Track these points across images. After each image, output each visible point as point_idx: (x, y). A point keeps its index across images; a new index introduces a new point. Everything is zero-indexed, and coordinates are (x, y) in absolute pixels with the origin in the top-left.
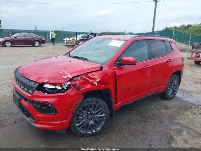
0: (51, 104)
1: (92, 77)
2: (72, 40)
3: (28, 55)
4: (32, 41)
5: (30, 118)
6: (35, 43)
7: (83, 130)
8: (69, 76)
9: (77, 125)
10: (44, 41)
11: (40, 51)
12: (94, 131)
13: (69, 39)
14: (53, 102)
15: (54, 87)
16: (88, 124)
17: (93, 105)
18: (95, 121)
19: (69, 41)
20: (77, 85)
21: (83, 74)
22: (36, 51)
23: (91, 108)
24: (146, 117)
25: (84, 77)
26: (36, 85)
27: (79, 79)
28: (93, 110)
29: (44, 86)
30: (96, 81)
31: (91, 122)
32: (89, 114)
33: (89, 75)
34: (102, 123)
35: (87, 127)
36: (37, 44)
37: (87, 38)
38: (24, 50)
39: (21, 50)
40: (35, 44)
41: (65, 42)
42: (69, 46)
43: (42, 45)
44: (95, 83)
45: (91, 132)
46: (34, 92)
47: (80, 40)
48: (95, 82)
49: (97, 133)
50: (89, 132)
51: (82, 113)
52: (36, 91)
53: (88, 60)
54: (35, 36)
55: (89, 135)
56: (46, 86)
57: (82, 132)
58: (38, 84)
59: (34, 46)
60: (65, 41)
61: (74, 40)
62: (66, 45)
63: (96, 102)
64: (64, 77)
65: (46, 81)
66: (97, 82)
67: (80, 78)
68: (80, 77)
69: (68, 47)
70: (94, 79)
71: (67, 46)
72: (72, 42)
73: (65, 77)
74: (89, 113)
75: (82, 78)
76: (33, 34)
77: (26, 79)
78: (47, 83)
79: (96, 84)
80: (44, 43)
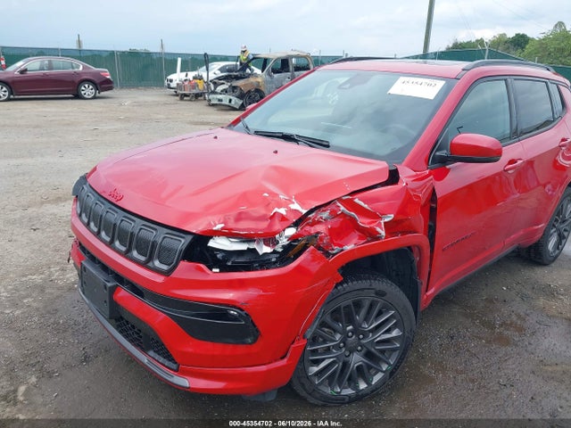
0: (242, 310)
1: (366, 206)
2: (194, 78)
3: (68, 124)
4: (73, 82)
5: (151, 353)
6: (83, 88)
7: (330, 385)
8: (295, 206)
9: (315, 369)
10: (108, 82)
11: (101, 112)
12: (363, 386)
13: (187, 75)
14: (246, 303)
15: (244, 247)
16: (346, 365)
17: (366, 304)
18: (369, 355)
19: (186, 83)
20: (321, 239)
21: (339, 199)
22: (90, 112)
23: (358, 313)
24: (501, 325)
25: (342, 208)
26: (183, 241)
27: (325, 215)
28: (366, 319)
29: (211, 244)
30: (382, 222)
31: (356, 359)
32: (350, 331)
33: (357, 201)
34: (388, 359)
35: (343, 374)
36: (87, 90)
37: (241, 73)
38: (53, 110)
39: (44, 109)
40: (83, 92)
41: (173, 85)
42: (185, 98)
43: (103, 94)
44: (378, 229)
45: (356, 388)
46: (175, 267)
47: (219, 78)
48: (379, 225)
49: (372, 392)
50: (349, 391)
51: (326, 330)
52: (184, 264)
53: (328, 146)
54: (80, 67)
55: (347, 399)
56: (219, 243)
57: (329, 391)
58: (189, 238)
59: (78, 96)
60: (171, 81)
61: (201, 78)
62: (177, 95)
63: (376, 293)
64: (276, 210)
65: (219, 227)
66: (385, 223)
67: (328, 212)
68: (329, 207)
69: (182, 99)
70: (374, 216)
71: (178, 98)
72: (194, 86)
73: (283, 211)
74: (351, 327)
75: (334, 214)
76: (76, 62)
77: (133, 217)
78: (219, 233)
79: (383, 233)
80: (110, 88)
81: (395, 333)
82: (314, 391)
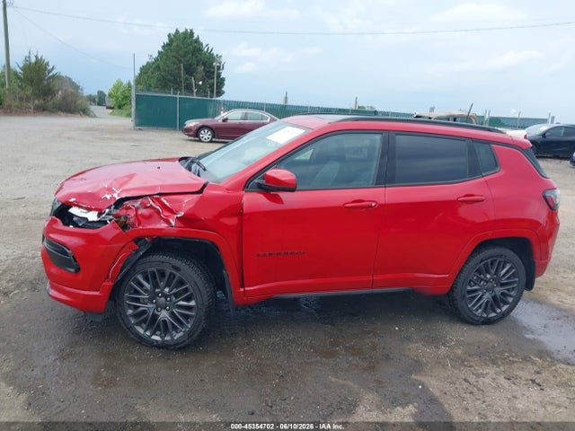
0: (69, 249)
1: (167, 204)
8: (116, 195)
9: (131, 311)
12: (167, 338)
16: (155, 317)
17: (167, 274)
18: (173, 316)
20: (127, 218)
21: (150, 196)
23: (161, 280)
25: (151, 202)
27: (137, 204)
28: (167, 285)
29: (71, 210)
30: (175, 216)
31: (164, 315)
32: (160, 292)
33: (162, 199)
35: (153, 324)
44: (172, 221)
45: (163, 337)
48: (172, 218)
49: (175, 344)
50: (158, 338)
54: (268, 119)
55: (155, 343)
56: (74, 210)
57: (142, 332)
58: (60, 204)
64: (106, 196)
65: (72, 200)
66: (177, 218)
67: (139, 203)
68: (141, 200)
70: (172, 212)
73: (109, 197)
74: (159, 290)
75: (144, 205)
78: (75, 205)
79: (174, 224)
81: (192, 303)
82: (131, 328)
